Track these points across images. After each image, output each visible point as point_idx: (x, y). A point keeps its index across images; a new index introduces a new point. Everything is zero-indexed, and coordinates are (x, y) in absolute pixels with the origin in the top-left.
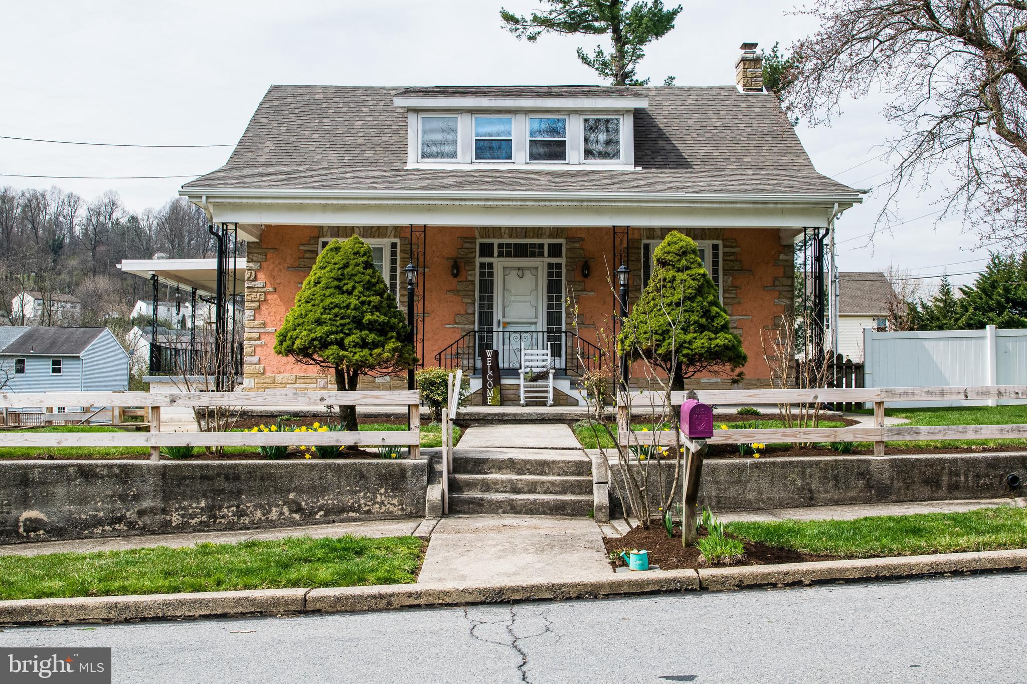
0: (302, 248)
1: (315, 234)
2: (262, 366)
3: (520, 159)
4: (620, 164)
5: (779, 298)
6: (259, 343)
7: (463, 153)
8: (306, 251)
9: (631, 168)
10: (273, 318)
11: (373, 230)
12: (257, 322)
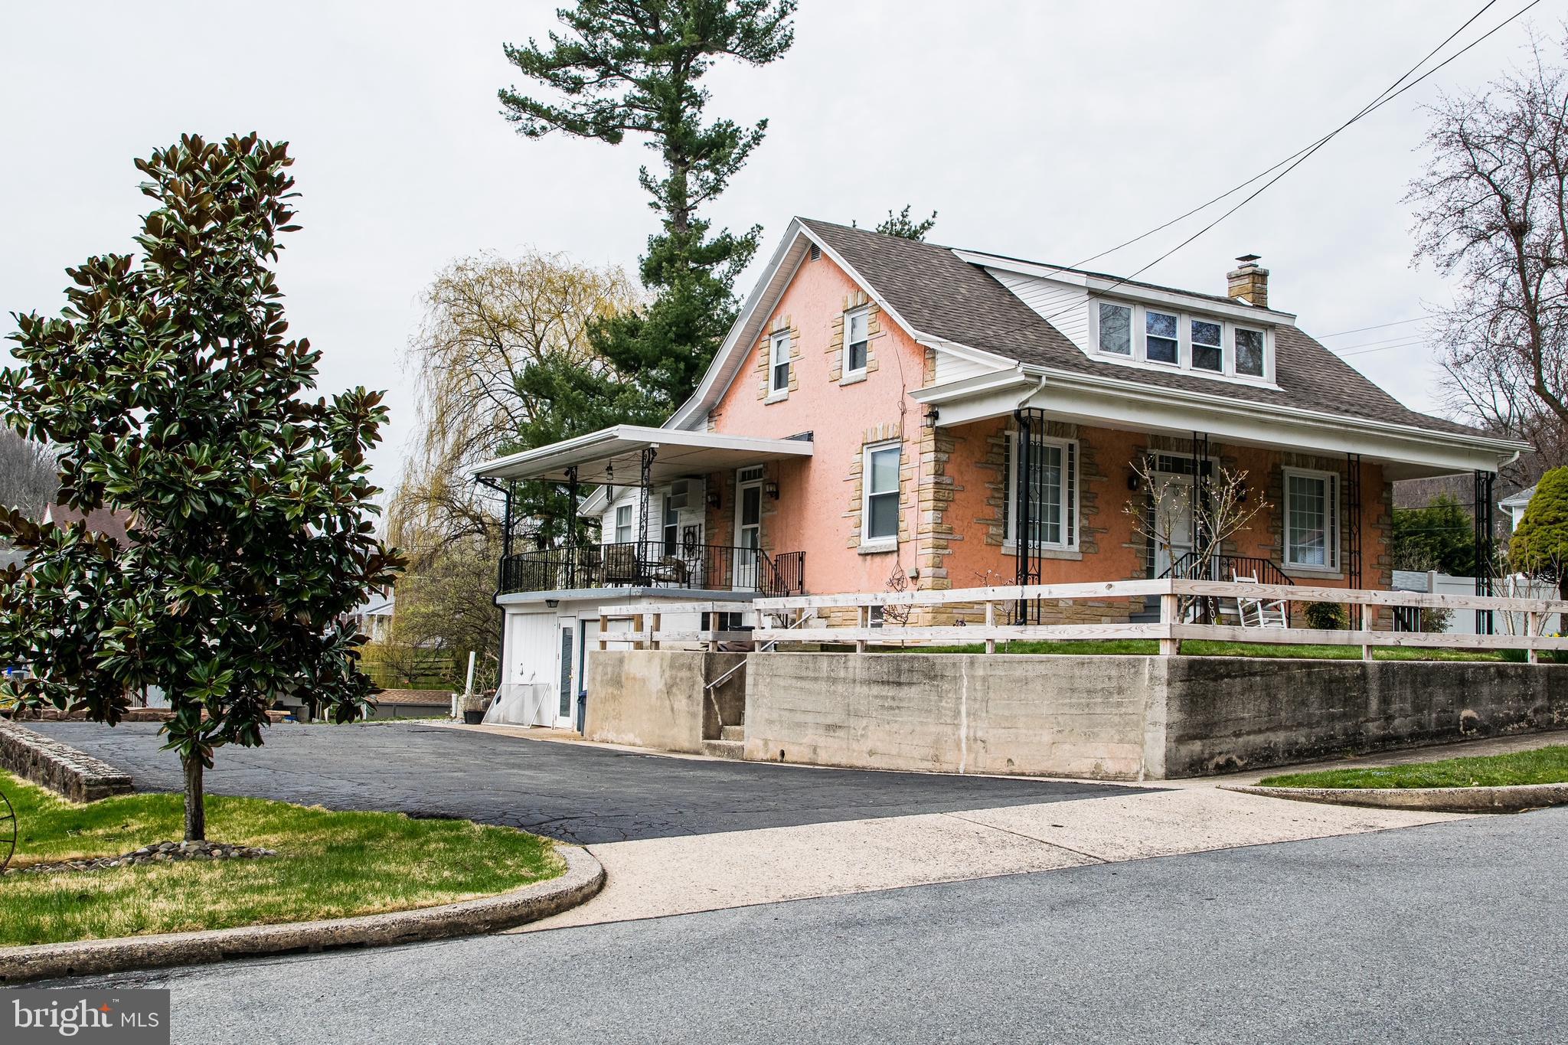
0: (990, 440)
1: (1002, 425)
2: (949, 580)
3: (1184, 365)
4: (1263, 381)
5: (1382, 536)
6: (946, 552)
7: (1137, 350)
8: (993, 445)
9: (1275, 387)
10: (960, 523)
11: (1059, 427)
12: (944, 527)
